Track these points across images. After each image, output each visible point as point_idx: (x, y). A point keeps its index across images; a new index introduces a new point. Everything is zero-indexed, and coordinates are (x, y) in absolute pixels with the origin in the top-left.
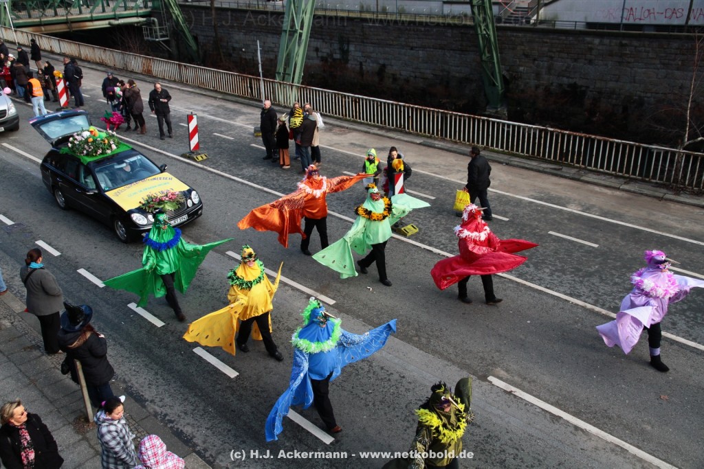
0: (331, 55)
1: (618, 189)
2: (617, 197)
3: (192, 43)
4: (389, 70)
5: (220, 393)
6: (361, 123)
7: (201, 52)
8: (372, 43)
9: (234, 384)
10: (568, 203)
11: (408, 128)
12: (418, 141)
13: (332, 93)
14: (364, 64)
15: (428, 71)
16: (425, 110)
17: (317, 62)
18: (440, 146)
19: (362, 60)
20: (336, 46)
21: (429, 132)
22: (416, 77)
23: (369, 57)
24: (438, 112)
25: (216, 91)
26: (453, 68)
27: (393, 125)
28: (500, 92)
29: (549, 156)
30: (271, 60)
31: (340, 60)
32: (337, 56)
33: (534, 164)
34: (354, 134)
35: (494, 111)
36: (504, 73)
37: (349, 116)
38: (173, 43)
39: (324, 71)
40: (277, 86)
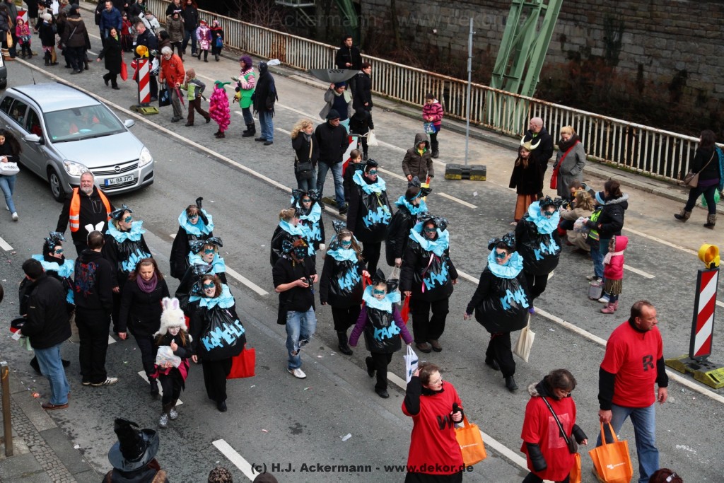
0: (587, 49)
6: (637, 173)
8: (665, 32)
13: (588, 117)
14: (646, 68)
17: (561, 60)
19: (643, 60)
20: (599, 34)
23: (657, 57)
30: (481, 51)
31: (602, 58)
32: (598, 52)
37: (616, 160)
38: (320, 13)
39: (572, 76)
40: (490, 97)
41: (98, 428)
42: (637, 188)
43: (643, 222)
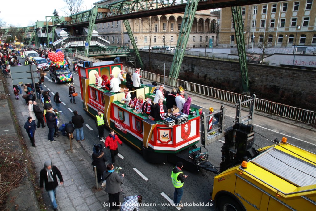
0: (188, 70)
1: (293, 125)
2: (292, 128)
3: (142, 63)
4: (208, 76)
5: (141, 185)
6: (198, 94)
7: (144, 66)
8: (203, 67)
9: (146, 183)
10: (274, 129)
11: (215, 97)
12: (218, 102)
13: (188, 83)
15: (222, 77)
16: (221, 91)
17: (183, 72)
18: (226, 104)
19: (199, 72)
20: (190, 67)
21: (222, 99)
22: (217, 79)
23: (201, 71)
24: (226, 92)
25: (148, 79)
26: (231, 77)
27: (209, 95)
28: (248, 86)
29: (267, 111)
30: (167, 70)
31: (191, 71)
32: (190, 70)
33: (261, 113)
34: (195, 97)
35: (245, 93)
36: (250, 80)
37: (194, 91)
38: (135, 63)
39: (185, 75)
40: (169, 79)
41: (89, 147)
42: (198, 97)
43: (199, 103)
